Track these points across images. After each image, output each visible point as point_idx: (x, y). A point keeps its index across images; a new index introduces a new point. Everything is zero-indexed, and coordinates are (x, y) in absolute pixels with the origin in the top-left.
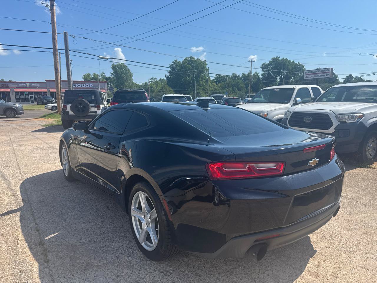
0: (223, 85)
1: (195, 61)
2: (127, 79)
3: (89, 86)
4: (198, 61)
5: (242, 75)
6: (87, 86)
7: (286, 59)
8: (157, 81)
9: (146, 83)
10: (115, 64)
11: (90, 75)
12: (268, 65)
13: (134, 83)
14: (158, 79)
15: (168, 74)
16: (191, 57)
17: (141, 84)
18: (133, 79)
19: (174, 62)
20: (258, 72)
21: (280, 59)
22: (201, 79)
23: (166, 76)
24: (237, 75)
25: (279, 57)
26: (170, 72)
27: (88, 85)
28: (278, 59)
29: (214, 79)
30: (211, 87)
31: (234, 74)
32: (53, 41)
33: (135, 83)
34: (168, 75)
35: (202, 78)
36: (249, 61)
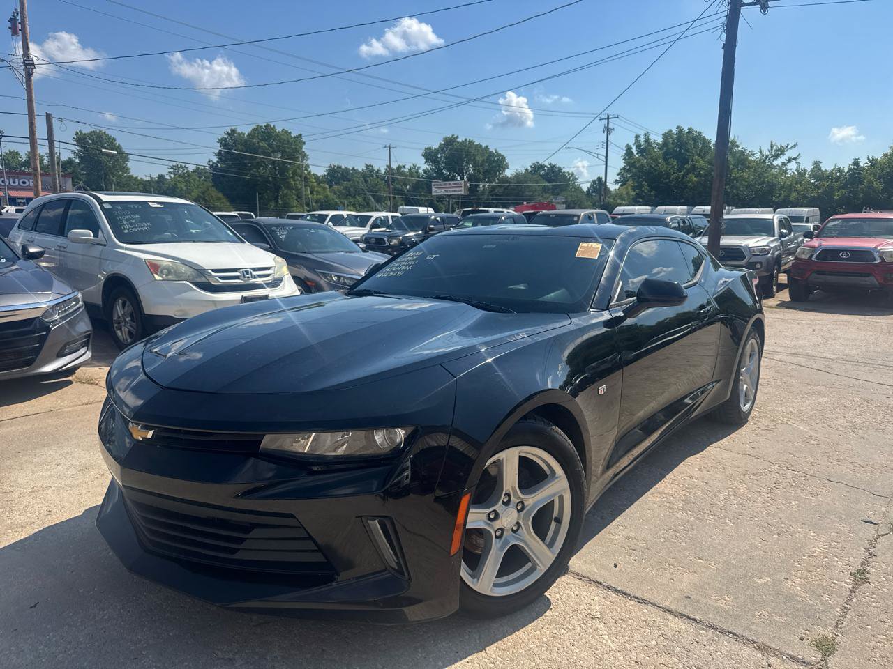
0: (343, 189)
1: (278, 135)
2: (114, 166)
3: (27, 184)
4: (283, 135)
5: (386, 170)
6: (24, 183)
7: (471, 142)
8: (188, 172)
9: (161, 177)
10: (83, 132)
11: (19, 154)
12: (437, 151)
13: (131, 176)
14: (192, 168)
15: (215, 159)
16: (267, 126)
17: (148, 179)
18: (130, 167)
19: (228, 132)
20: (418, 166)
21: (460, 140)
22: (291, 175)
23: (211, 163)
24: (376, 169)
25: (457, 137)
26: (219, 154)
27: (27, 182)
28: (455, 141)
29: (326, 173)
30: (318, 193)
31: (367, 166)
32: (29, 127)
33: (135, 176)
34: (215, 161)
35: (294, 173)
36: (385, 147)
